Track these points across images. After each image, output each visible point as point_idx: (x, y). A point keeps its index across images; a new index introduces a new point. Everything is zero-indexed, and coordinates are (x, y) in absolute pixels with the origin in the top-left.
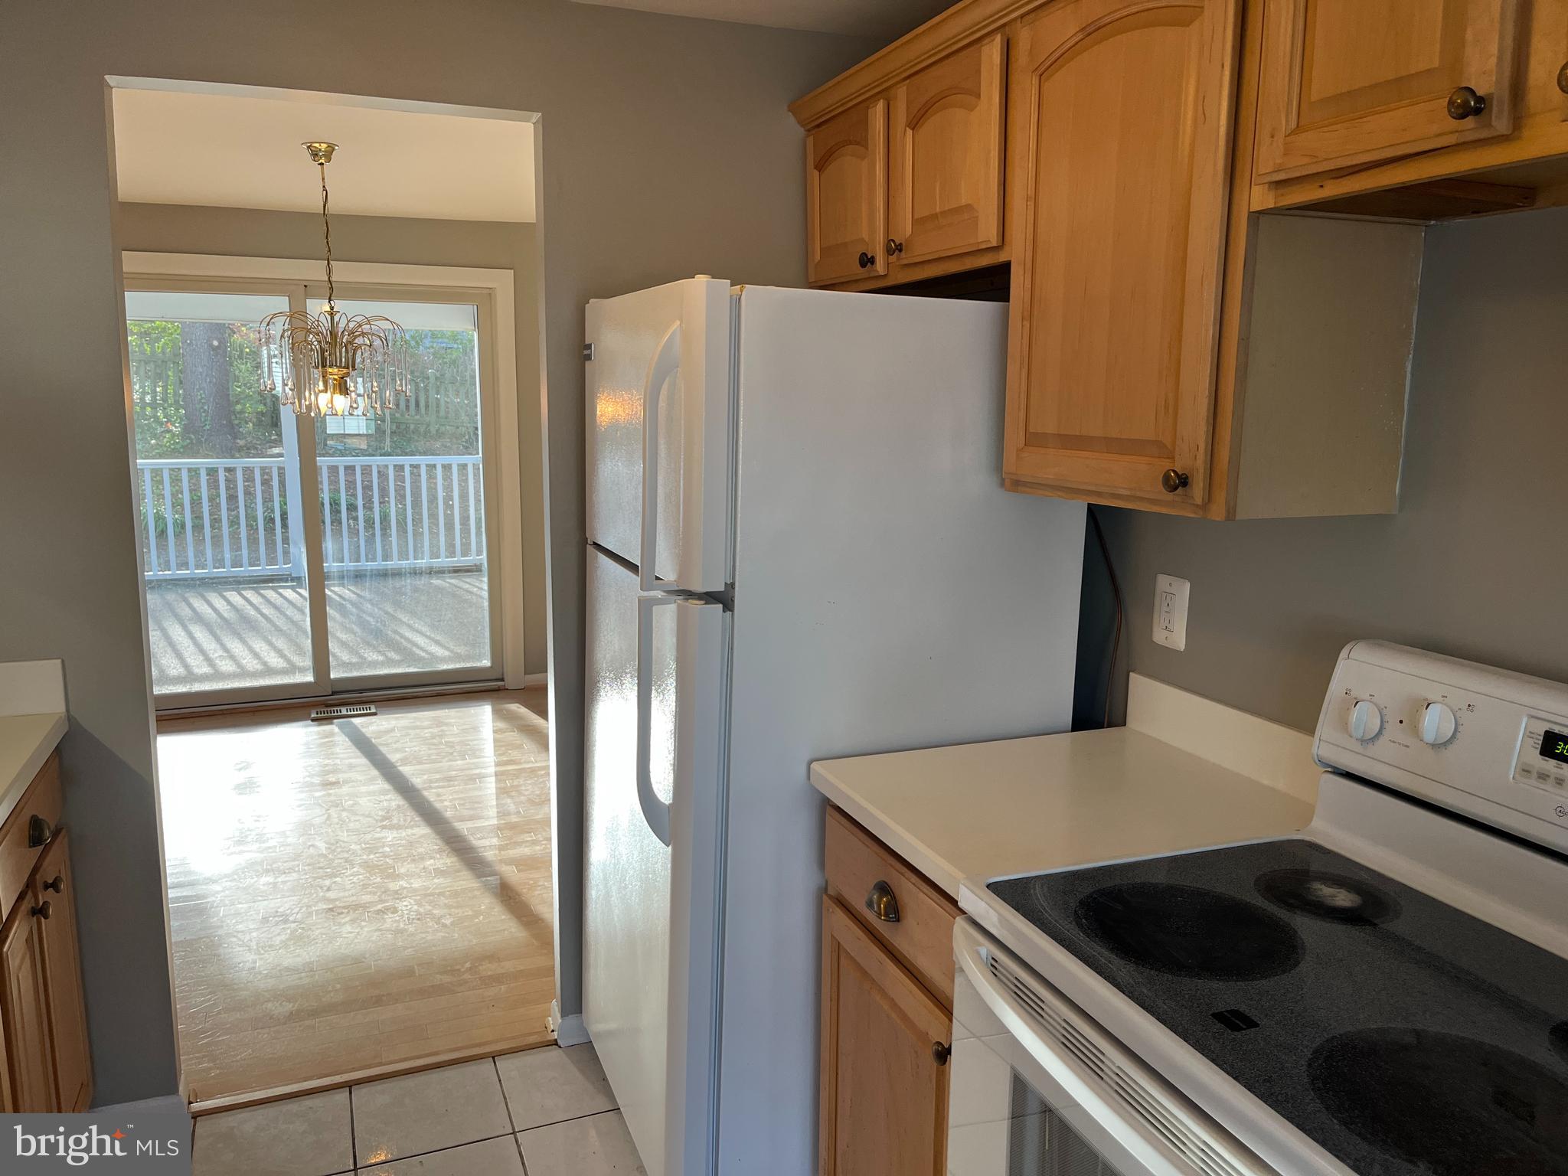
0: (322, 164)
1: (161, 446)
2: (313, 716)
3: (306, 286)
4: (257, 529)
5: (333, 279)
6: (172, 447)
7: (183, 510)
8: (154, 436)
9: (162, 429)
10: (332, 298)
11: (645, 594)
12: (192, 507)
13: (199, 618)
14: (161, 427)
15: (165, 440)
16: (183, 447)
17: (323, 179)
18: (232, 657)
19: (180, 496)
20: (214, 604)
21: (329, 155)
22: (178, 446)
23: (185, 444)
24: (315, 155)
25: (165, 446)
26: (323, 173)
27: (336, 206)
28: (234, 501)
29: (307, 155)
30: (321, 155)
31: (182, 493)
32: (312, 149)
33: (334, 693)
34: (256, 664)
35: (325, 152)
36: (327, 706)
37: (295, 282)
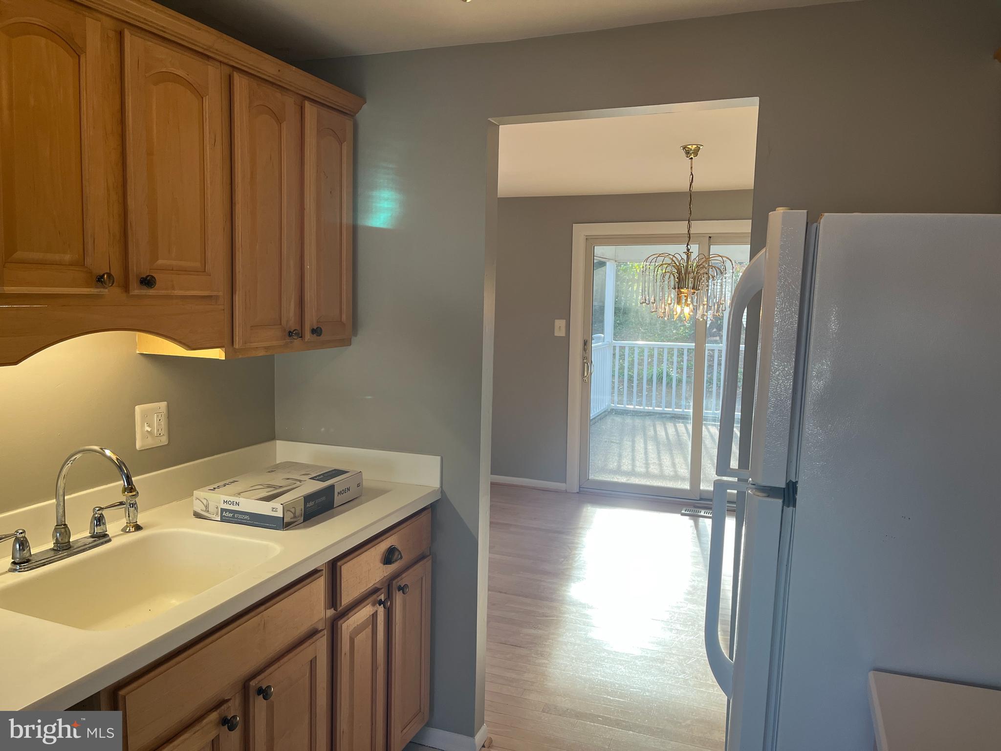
0: (692, 158)
1: (678, 334)
2: (682, 512)
3: (710, 237)
4: (720, 387)
5: (692, 232)
6: (684, 334)
7: (682, 372)
8: (676, 328)
9: (681, 324)
10: (689, 243)
11: (719, 478)
12: (687, 370)
13: (656, 438)
14: (681, 323)
15: (681, 331)
16: (690, 335)
17: (691, 168)
18: (660, 465)
19: (682, 363)
20: (668, 430)
21: (696, 152)
22: (687, 334)
23: (691, 333)
24: (688, 153)
25: (680, 334)
26: (691, 164)
27: (697, 186)
28: (711, 369)
29: (683, 153)
30: (691, 152)
31: (683, 362)
32: (687, 149)
33: (701, 499)
34: (671, 471)
35: (694, 150)
36: (695, 507)
37: (703, 235)
